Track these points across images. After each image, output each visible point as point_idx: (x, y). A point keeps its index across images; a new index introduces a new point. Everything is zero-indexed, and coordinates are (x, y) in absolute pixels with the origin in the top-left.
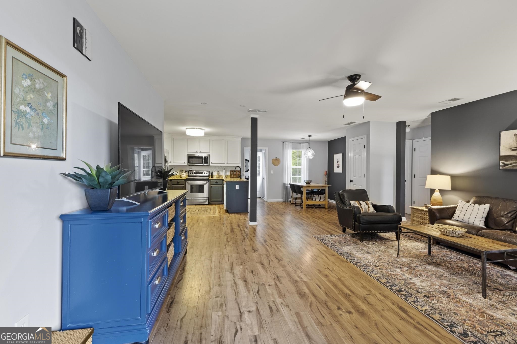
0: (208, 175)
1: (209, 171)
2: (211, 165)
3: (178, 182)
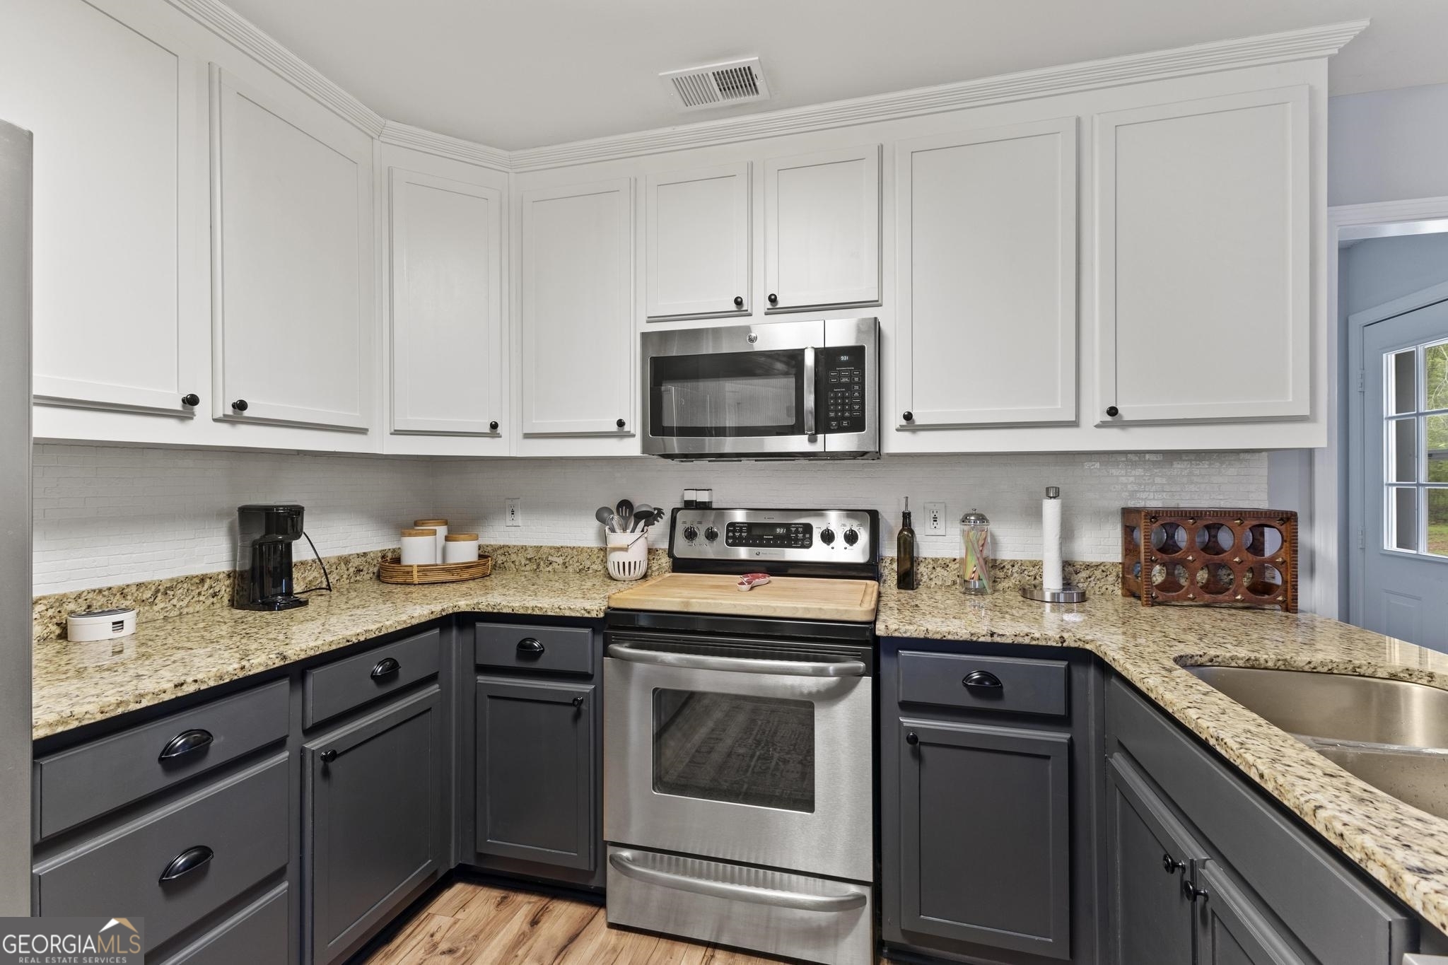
0: (857, 554)
1: (874, 518)
2: (897, 442)
3: (526, 650)
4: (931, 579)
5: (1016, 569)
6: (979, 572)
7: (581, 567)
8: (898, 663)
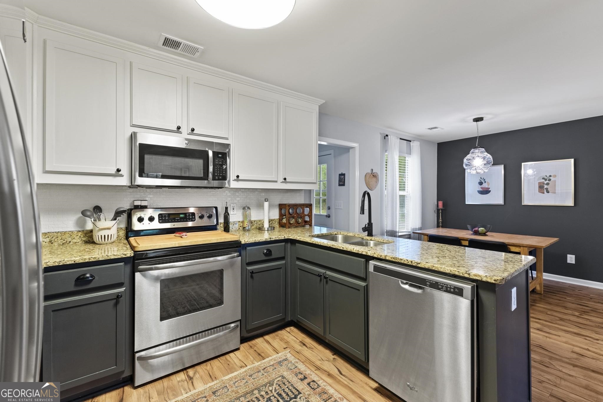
1: (216, 209)
3: (81, 280)
4: (232, 228)
5: (255, 222)
6: (248, 224)
7: (64, 242)
8: (246, 252)
